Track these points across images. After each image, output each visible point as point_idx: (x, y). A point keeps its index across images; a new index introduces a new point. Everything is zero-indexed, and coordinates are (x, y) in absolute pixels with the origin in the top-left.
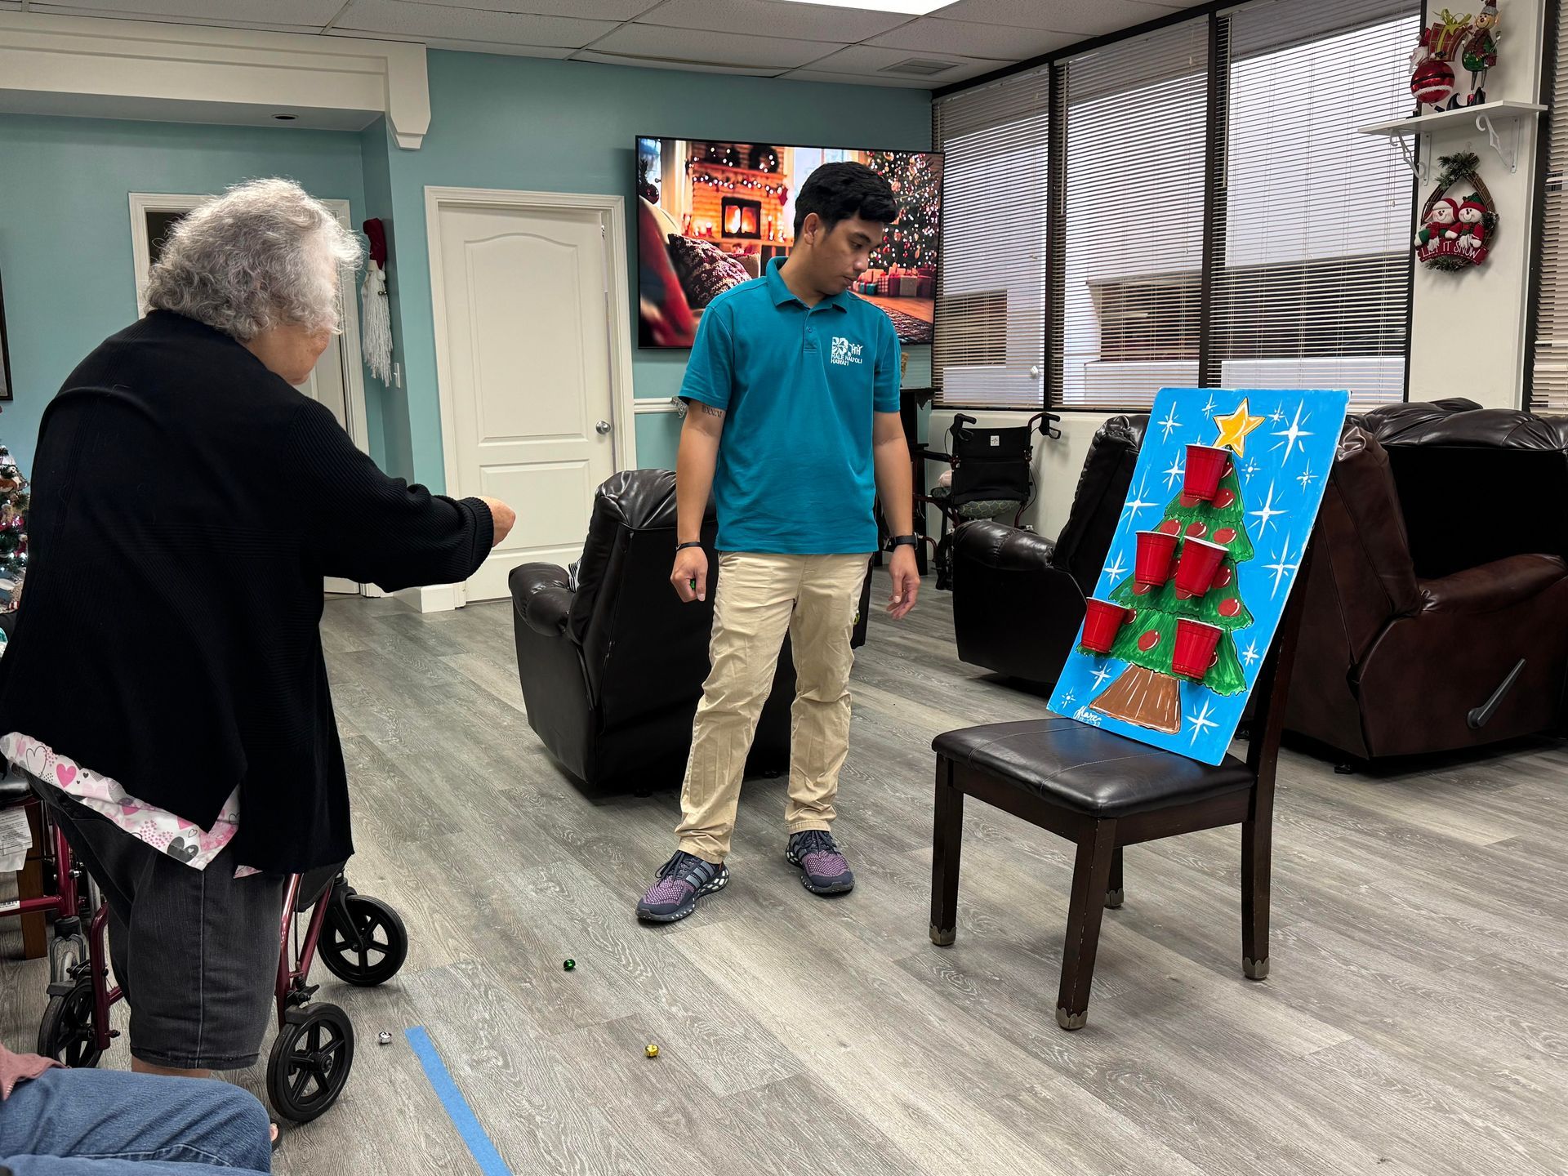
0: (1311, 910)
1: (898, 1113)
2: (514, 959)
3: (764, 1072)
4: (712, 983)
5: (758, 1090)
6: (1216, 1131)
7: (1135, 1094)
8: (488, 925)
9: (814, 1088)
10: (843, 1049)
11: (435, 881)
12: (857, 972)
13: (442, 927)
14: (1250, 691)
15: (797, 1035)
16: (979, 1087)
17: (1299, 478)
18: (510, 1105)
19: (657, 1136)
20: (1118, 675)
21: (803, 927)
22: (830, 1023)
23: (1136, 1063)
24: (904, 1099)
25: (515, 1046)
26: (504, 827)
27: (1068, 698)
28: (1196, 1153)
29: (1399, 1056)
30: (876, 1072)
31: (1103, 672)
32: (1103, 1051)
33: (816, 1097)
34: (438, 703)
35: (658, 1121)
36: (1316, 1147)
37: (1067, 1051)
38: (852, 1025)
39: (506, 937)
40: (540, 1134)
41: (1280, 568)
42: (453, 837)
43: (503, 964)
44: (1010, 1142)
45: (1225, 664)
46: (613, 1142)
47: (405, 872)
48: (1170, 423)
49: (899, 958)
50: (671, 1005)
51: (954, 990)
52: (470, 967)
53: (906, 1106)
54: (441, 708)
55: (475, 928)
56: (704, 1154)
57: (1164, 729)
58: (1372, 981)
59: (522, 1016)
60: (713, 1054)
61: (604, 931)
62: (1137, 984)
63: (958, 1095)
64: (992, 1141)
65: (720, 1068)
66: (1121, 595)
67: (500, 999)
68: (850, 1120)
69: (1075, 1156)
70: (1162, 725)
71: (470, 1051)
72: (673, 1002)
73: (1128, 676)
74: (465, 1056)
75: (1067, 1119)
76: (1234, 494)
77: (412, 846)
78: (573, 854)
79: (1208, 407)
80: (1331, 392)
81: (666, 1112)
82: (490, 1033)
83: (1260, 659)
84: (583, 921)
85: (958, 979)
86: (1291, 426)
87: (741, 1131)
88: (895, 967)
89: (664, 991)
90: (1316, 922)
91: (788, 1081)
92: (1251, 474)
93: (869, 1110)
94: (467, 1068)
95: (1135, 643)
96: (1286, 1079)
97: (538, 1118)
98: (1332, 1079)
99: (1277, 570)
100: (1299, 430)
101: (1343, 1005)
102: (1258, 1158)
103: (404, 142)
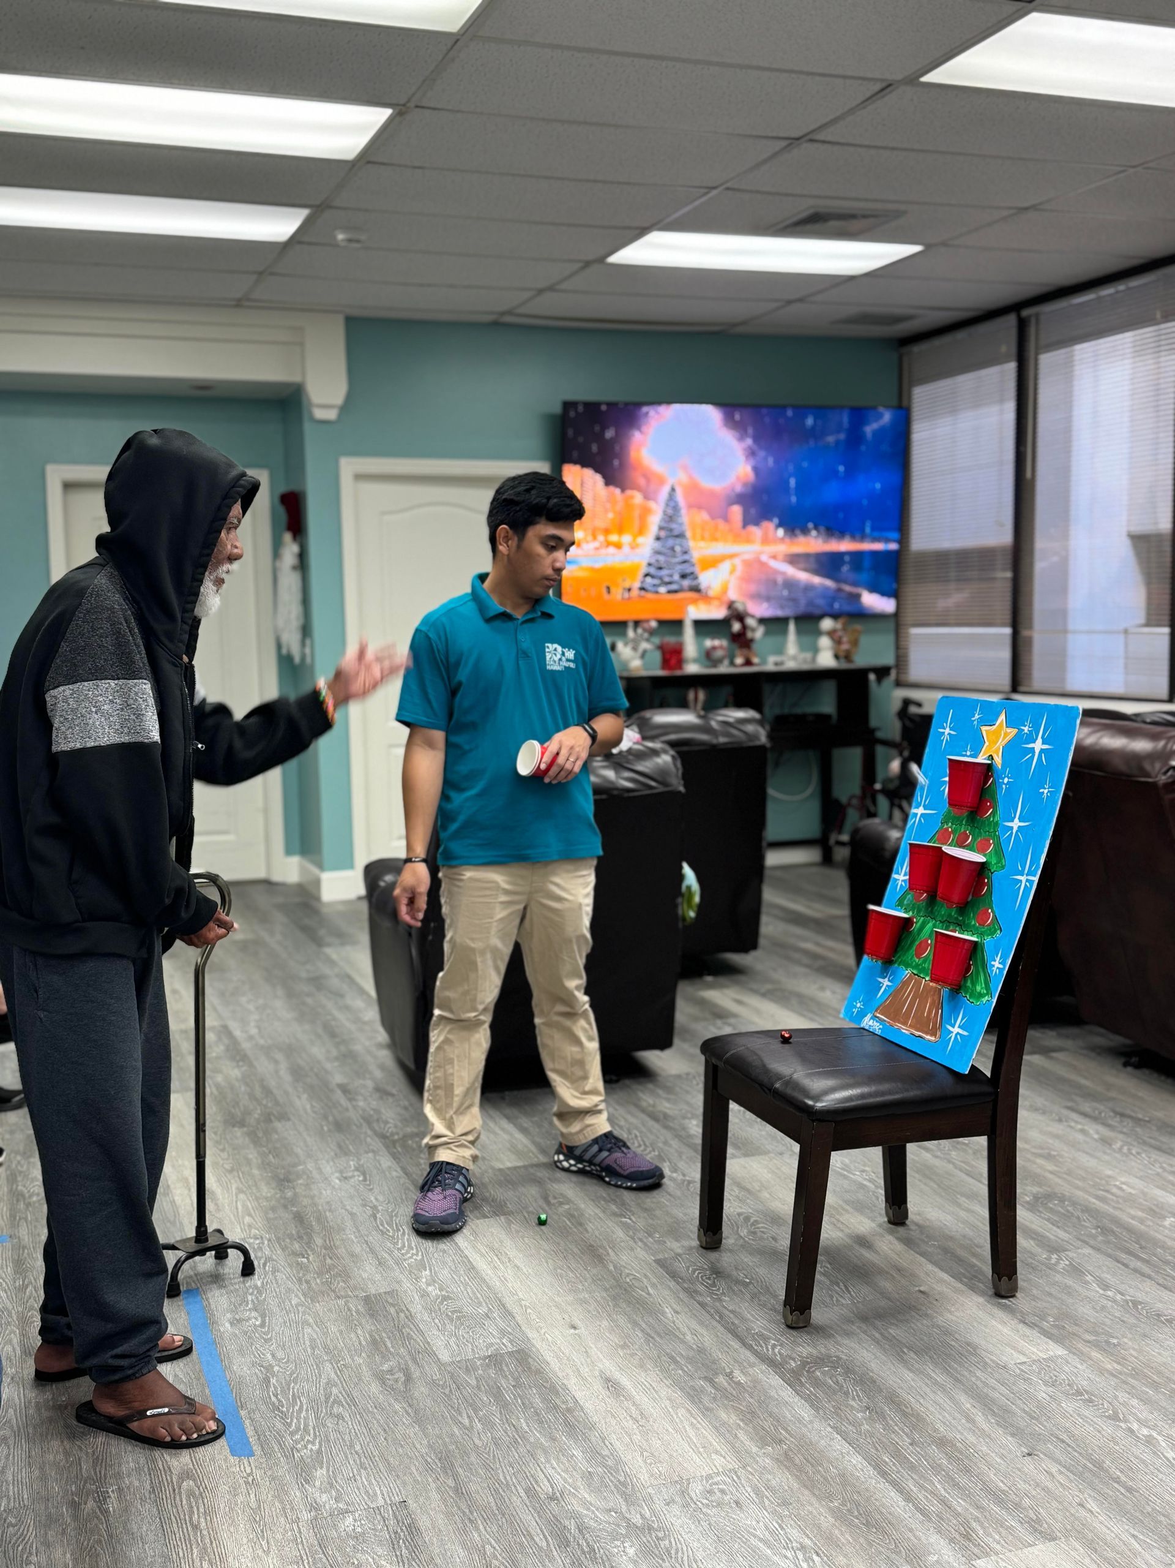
0: (1100, 1238)
1: (598, 1386)
2: (299, 1237)
3: (492, 1344)
4: (473, 1268)
5: (479, 1359)
6: (884, 1418)
7: (825, 1384)
8: (285, 1207)
9: (530, 1360)
10: (572, 1331)
11: (250, 1165)
12: (615, 1267)
13: (244, 1206)
14: (995, 1001)
15: (535, 1317)
16: (682, 1370)
17: (1041, 790)
18: (255, 1357)
19: (375, 1388)
20: (898, 982)
21: (581, 1224)
22: (569, 1309)
23: (840, 1359)
24: (608, 1374)
25: (276, 1309)
26: (331, 1118)
27: (858, 1005)
28: (855, 1435)
29: (1102, 1371)
30: (594, 1351)
31: (887, 979)
32: (815, 1347)
33: (529, 1368)
34: (308, 995)
35: (381, 1378)
36: (971, 1438)
37: (781, 1345)
38: (589, 1312)
39: (299, 1218)
40: (273, 1381)
41: (1023, 878)
42: (278, 1125)
43: (288, 1240)
44: (688, 1415)
45: (978, 973)
46: (335, 1391)
47: (225, 1155)
48: (947, 731)
49: (661, 1256)
50: (428, 1285)
51: (701, 1288)
52: (257, 1242)
53: (608, 1380)
54: (309, 1000)
55: (273, 1209)
56: (410, 1406)
57: (928, 1037)
58: (1122, 1306)
59: (290, 1285)
60: (450, 1327)
61: (391, 1217)
62: (881, 1293)
63: (660, 1374)
64: (672, 1413)
65: (453, 1340)
66: (905, 902)
67: (275, 1271)
68: (553, 1390)
69: (742, 1429)
70: (927, 1033)
71: (235, 1311)
72: (432, 1282)
73: (905, 983)
74: (229, 1315)
75: (751, 1400)
76: (994, 806)
77: (238, 1132)
78: (387, 1147)
79: (977, 716)
80: (1067, 706)
81: (391, 1371)
82: (257, 1298)
83: (1004, 968)
84: (374, 1208)
85: (709, 1279)
86: (1037, 739)
87: (451, 1390)
88: (654, 1264)
89: (428, 1272)
90: (1098, 1250)
91: (511, 1354)
92: (1006, 784)
93: (573, 1380)
94: (228, 1325)
95: (913, 951)
96: (978, 1383)
97: (276, 1369)
98: (1022, 1385)
99: (1021, 881)
100: (1043, 743)
101: (1076, 1325)
102: (911, 1444)
103: (319, 414)
